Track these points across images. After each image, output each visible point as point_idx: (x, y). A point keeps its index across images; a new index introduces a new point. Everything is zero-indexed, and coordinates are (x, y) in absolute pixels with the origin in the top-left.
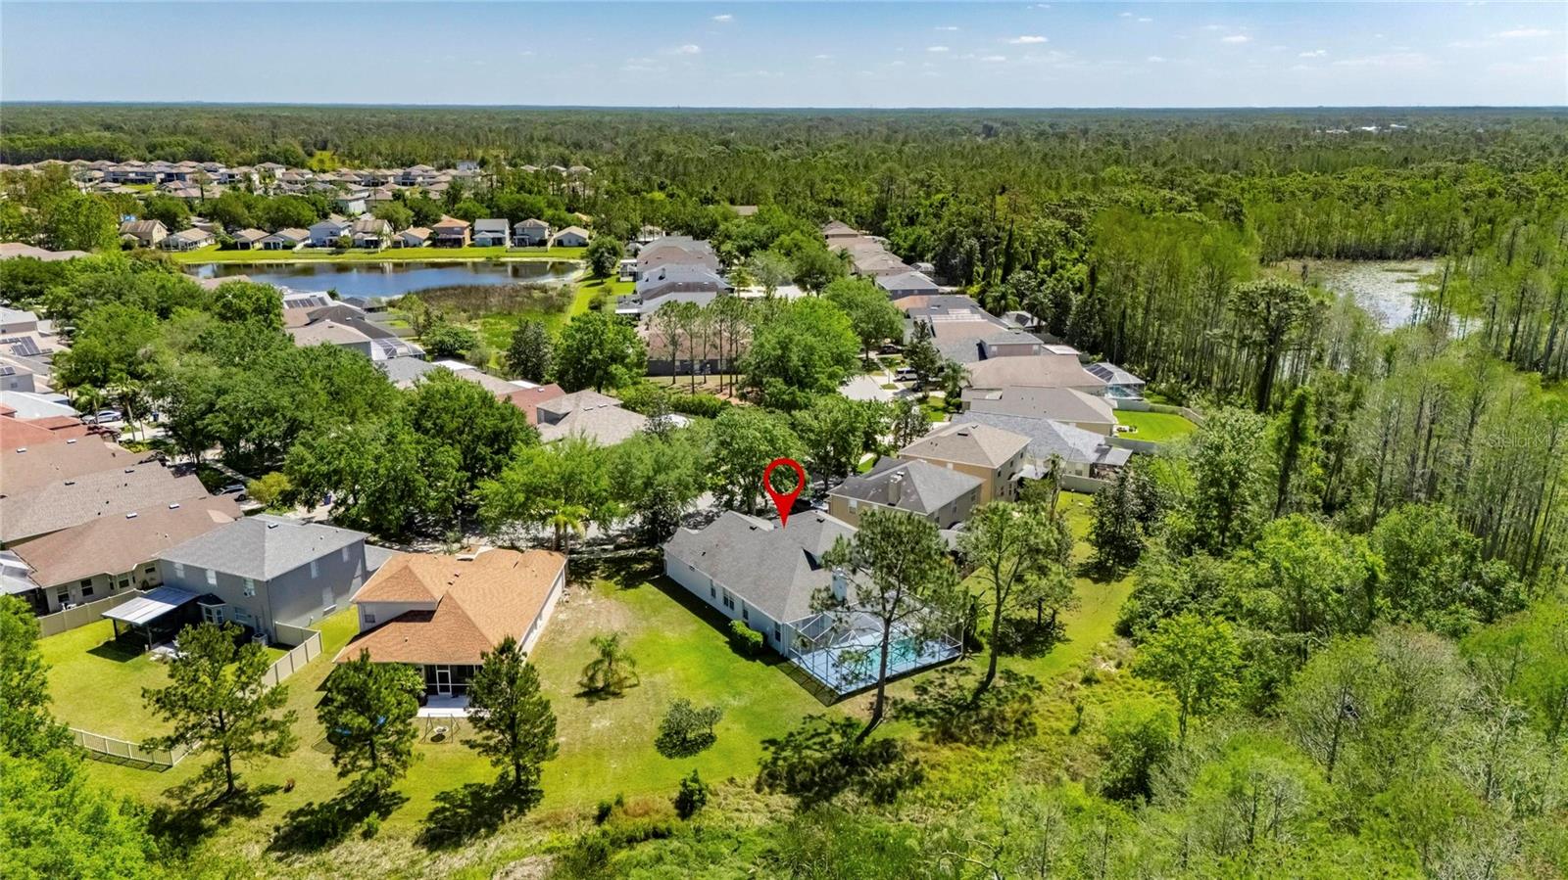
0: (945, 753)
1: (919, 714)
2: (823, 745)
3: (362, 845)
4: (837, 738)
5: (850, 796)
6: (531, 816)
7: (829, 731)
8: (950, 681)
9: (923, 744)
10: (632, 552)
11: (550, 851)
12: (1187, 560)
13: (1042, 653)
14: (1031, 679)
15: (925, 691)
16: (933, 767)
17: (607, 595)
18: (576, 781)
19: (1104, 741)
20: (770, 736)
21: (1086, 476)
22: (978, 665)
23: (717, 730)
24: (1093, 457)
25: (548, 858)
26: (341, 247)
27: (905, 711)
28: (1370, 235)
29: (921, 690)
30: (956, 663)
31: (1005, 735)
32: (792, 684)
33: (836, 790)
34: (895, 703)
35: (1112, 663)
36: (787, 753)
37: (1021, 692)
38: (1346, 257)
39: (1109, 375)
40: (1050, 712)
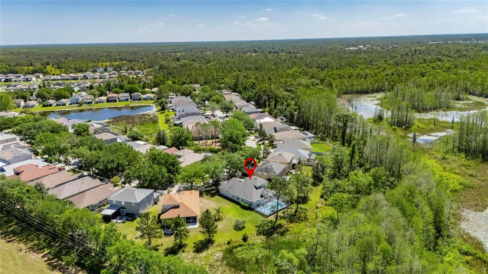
0: (292, 225)
1: (285, 218)
2: (267, 226)
3: (183, 254)
4: (270, 224)
5: (276, 235)
6: (214, 245)
7: (268, 223)
8: (289, 211)
9: (287, 224)
10: (209, 189)
11: (221, 251)
12: (333, 181)
13: (306, 203)
14: (305, 209)
15: (285, 213)
16: (290, 228)
17: (208, 199)
18: (220, 238)
19: (322, 220)
20: (256, 225)
21: (307, 162)
22: (294, 206)
23: (245, 225)
24: (308, 157)
25: (222, 252)
26: (81, 104)
27: (282, 218)
28: (364, 87)
29: (284, 213)
30: (289, 207)
31: (302, 220)
32: (257, 215)
33: (272, 234)
34: (279, 216)
35: (321, 204)
36: (261, 228)
37: (304, 211)
38: (359, 93)
39: (307, 134)
40: (310, 215)
